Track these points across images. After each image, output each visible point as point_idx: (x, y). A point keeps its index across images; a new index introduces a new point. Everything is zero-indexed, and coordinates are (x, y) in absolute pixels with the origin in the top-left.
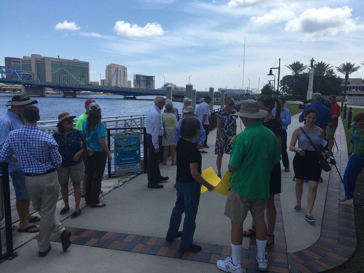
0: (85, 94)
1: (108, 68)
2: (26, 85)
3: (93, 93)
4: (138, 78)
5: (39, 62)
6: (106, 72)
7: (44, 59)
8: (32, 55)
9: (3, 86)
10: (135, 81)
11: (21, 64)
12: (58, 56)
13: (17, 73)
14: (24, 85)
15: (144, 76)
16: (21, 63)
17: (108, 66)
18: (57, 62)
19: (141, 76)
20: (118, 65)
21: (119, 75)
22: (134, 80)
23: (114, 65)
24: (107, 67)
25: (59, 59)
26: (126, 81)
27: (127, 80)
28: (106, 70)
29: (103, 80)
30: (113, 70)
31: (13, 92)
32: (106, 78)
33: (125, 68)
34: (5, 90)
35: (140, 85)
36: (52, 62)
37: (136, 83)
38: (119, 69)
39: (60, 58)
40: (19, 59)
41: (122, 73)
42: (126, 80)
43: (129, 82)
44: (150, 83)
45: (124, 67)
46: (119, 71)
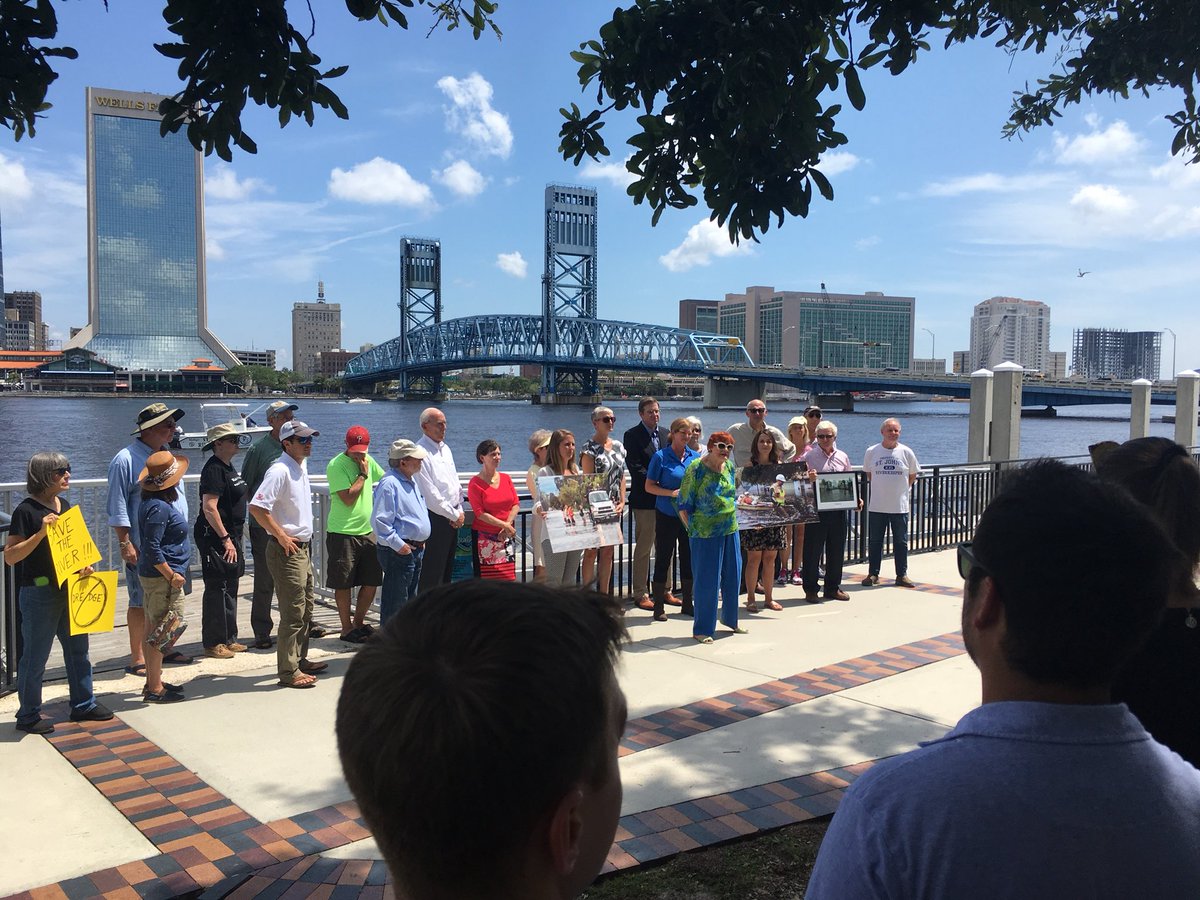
0: (894, 400)
1: (981, 313)
2: (715, 378)
3: (923, 396)
4: (1091, 342)
5: (765, 307)
6: (972, 325)
7: (781, 299)
8: (749, 290)
9: (670, 381)
10: (1077, 354)
11: (719, 317)
12: (823, 286)
13: (696, 345)
14: (711, 376)
15: (1117, 334)
16: (719, 313)
17: (982, 306)
18: (815, 305)
19: (1105, 332)
20: (1018, 300)
21: (1018, 333)
22: (1077, 350)
23: (1002, 299)
24: (976, 311)
25: (825, 296)
26: (1043, 355)
27: (1047, 348)
28: (973, 320)
29: (963, 355)
30: (996, 319)
31: (691, 397)
32: (972, 346)
33: (1042, 311)
34: (673, 391)
35: (1097, 365)
36: (802, 305)
37: (1083, 360)
38: (1019, 315)
39: (829, 290)
40: (715, 303)
41: (1032, 328)
42: (1043, 350)
43: (1058, 357)
44: (1140, 359)
45: (1040, 306)
46: (1018, 323)
